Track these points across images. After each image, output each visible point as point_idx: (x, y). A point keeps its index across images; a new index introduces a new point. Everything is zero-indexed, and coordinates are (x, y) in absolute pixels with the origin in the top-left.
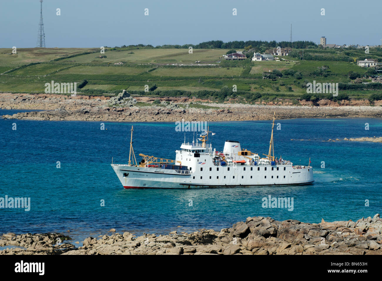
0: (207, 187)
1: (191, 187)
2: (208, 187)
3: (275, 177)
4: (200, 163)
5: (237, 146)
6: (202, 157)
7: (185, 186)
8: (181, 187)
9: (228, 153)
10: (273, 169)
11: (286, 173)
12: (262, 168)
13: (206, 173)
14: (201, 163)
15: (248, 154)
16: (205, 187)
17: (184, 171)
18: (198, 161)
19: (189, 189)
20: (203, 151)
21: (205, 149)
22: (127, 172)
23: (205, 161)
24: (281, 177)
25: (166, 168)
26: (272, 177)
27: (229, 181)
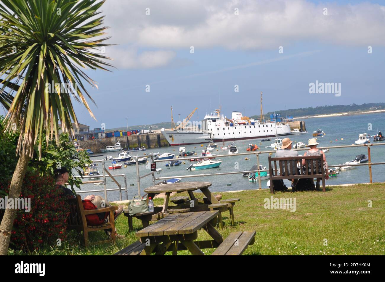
3: (266, 131)
4: (217, 126)
5: (240, 115)
6: (218, 122)
8: (206, 141)
9: (235, 119)
11: (272, 128)
12: (257, 126)
13: (221, 132)
18: (215, 124)
20: (218, 118)
21: (220, 117)
22: (171, 135)
23: (220, 124)
24: (270, 131)
26: (264, 131)
27: (237, 136)
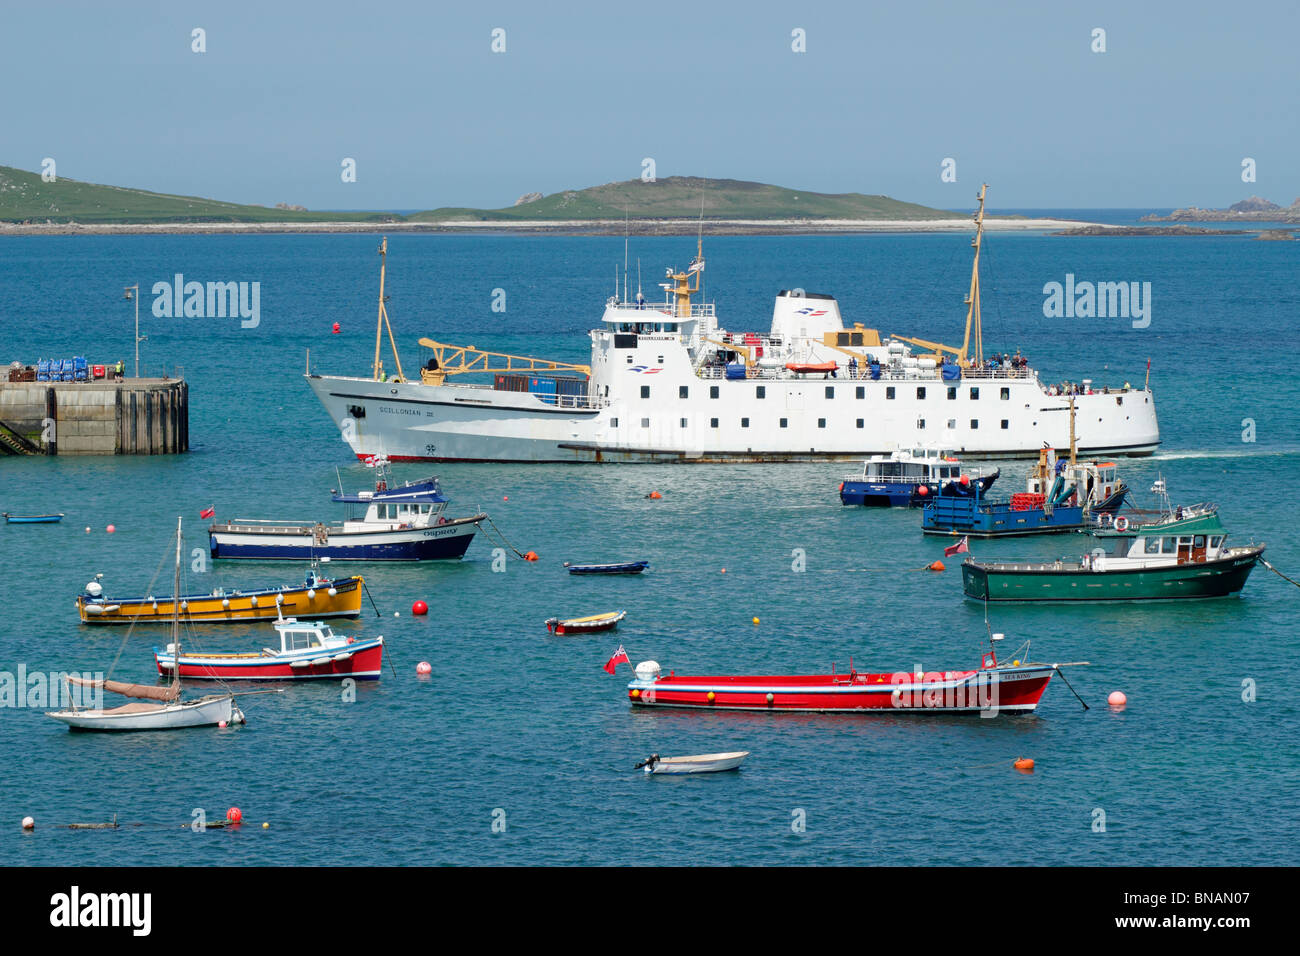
0: (670, 457)
1: (606, 456)
2: (677, 456)
3: (963, 424)
4: (639, 371)
5: (823, 313)
6: (648, 348)
7: (580, 452)
9: (781, 337)
10: (952, 394)
11: (1009, 409)
12: (906, 390)
13: (664, 408)
14: (644, 370)
15: (865, 341)
16: (663, 457)
17: (572, 398)
18: (630, 361)
19: (599, 462)
20: (651, 327)
21: (681, 320)
22: (362, 403)
23: (661, 361)
24: (991, 424)
25: (498, 387)
26: (951, 424)
27: (766, 438)
